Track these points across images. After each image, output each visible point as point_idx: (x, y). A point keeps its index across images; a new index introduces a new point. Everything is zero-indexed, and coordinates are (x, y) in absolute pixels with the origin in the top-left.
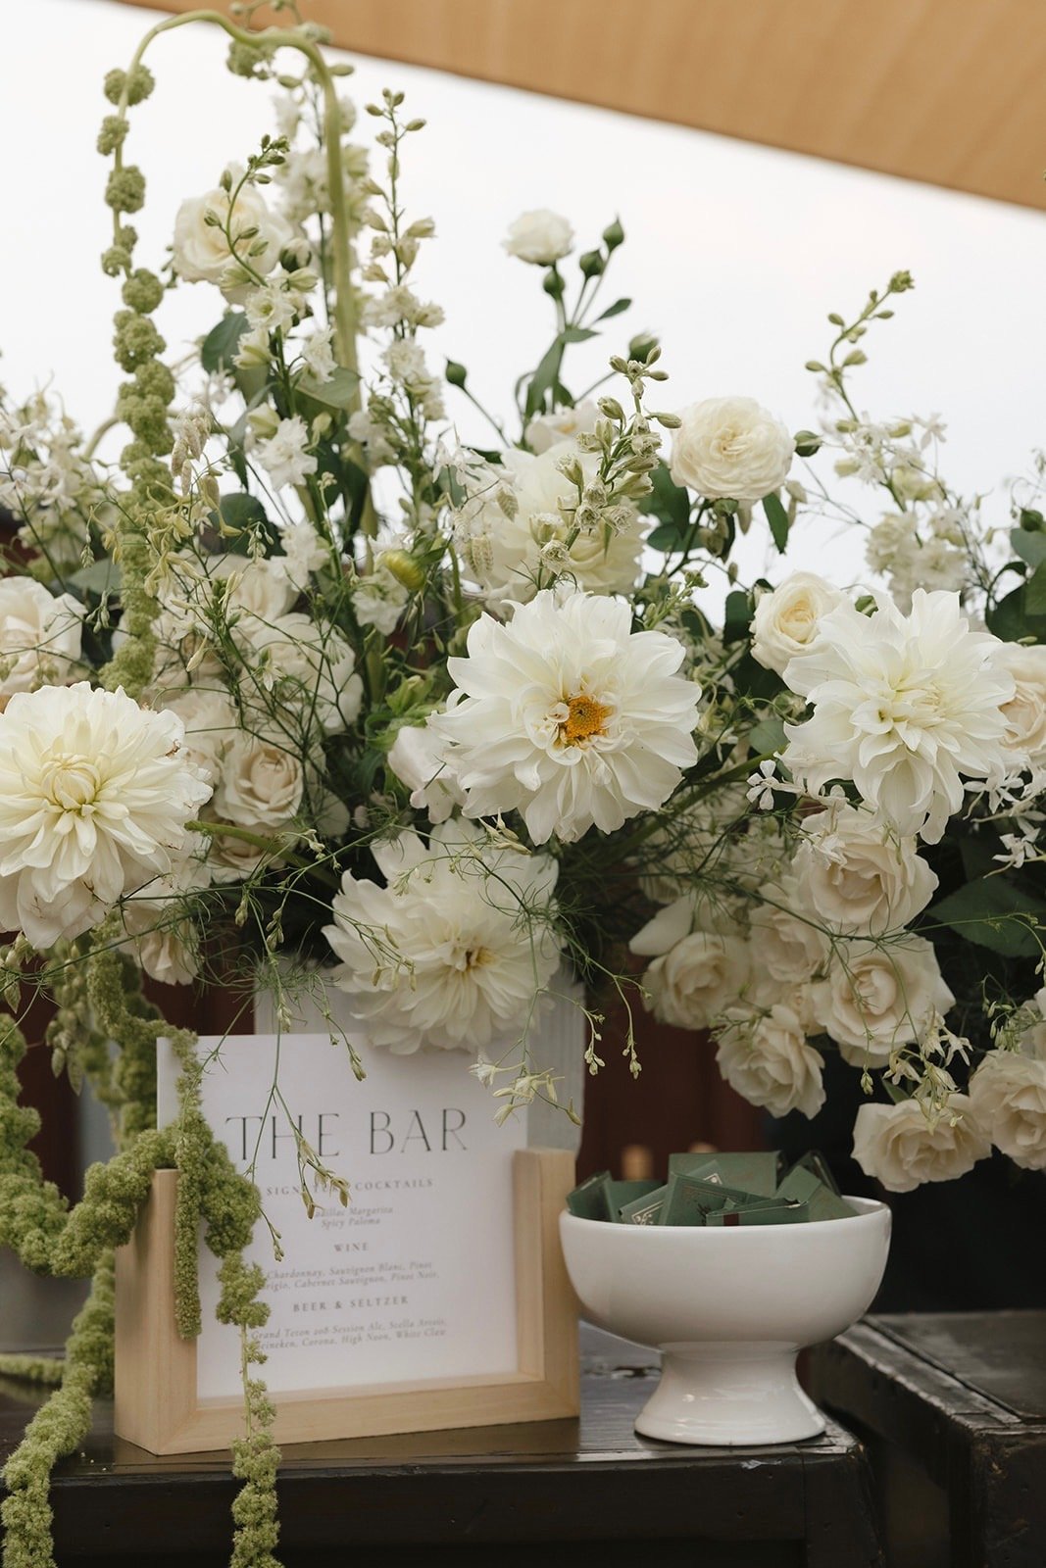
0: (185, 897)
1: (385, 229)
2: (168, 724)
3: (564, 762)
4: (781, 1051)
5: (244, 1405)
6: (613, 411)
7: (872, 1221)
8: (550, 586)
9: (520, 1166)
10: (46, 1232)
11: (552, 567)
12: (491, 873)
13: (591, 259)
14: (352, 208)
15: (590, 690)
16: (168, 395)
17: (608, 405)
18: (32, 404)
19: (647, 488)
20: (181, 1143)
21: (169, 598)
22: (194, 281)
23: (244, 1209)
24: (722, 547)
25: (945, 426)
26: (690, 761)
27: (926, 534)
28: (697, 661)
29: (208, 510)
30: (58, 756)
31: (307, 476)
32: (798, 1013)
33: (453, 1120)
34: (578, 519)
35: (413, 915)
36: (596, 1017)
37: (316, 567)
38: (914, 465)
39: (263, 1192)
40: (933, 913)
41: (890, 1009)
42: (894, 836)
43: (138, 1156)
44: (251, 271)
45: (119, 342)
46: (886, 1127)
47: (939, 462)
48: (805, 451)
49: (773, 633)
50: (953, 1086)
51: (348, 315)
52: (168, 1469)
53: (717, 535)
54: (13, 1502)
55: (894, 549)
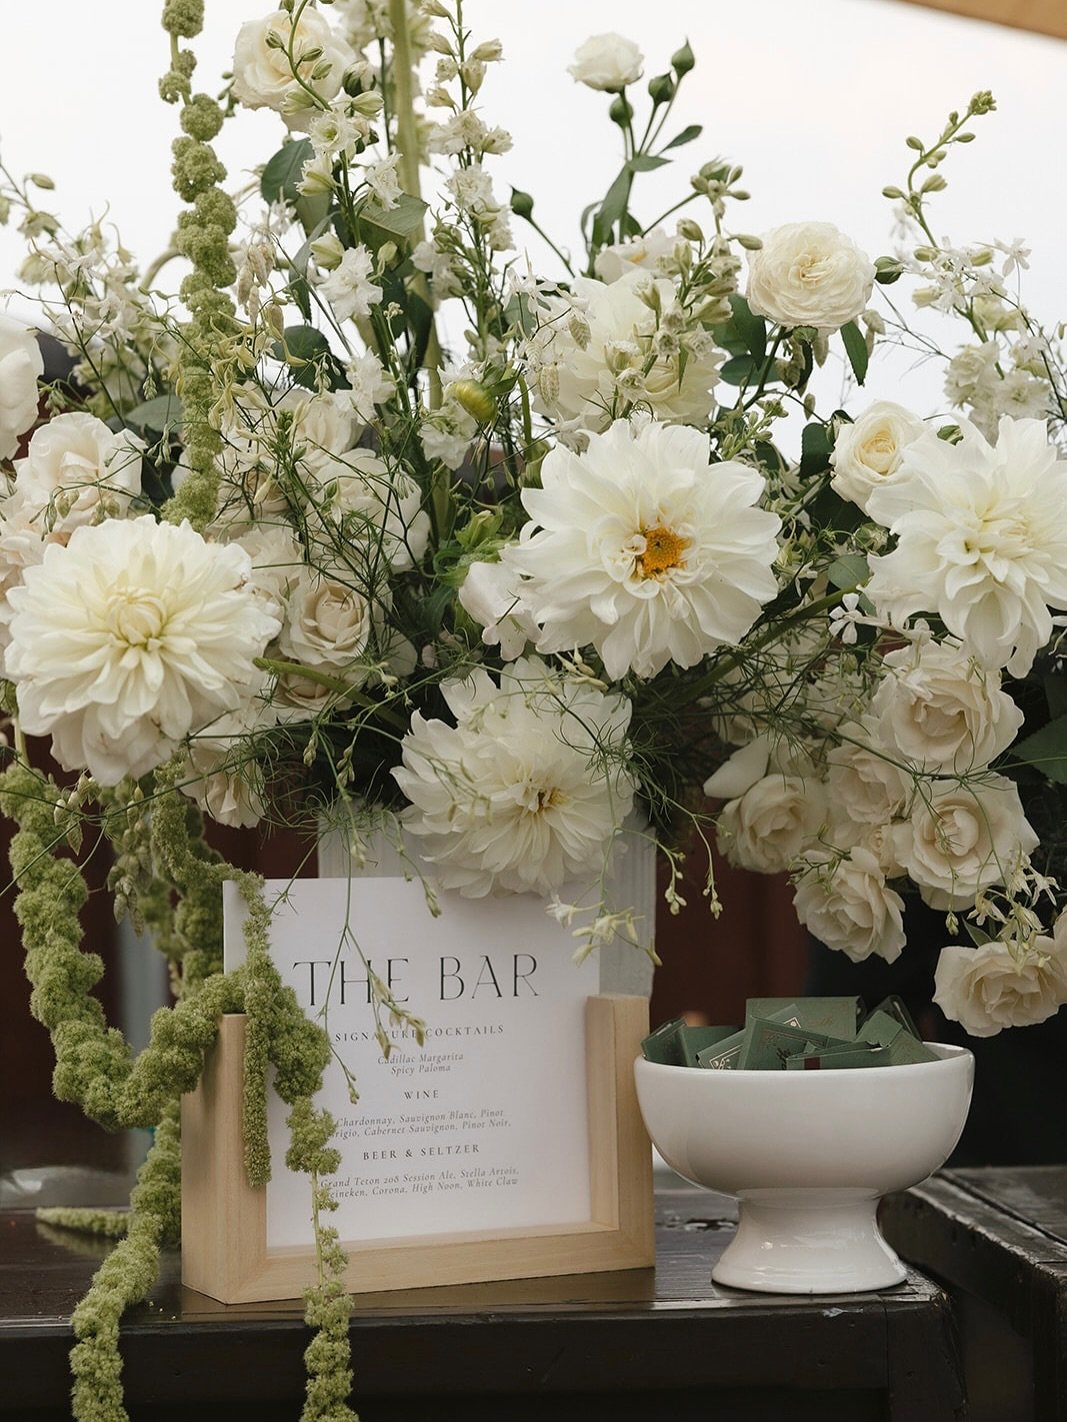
0: (251, 737)
1: (451, 53)
2: (234, 558)
3: (641, 595)
4: (861, 893)
5: (315, 1253)
6: (692, 233)
7: (955, 1065)
8: (625, 415)
9: (593, 1012)
10: (111, 1079)
11: (627, 395)
12: (566, 709)
13: (661, 84)
14: (414, 33)
15: (667, 522)
16: (228, 223)
17: (688, 226)
18: (87, 237)
19: (726, 313)
20: (250, 987)
21: (231, 433)
22: (255, 107)
23: (313, 1054)
24: (798, 379)
25: (1029, 251)
26: (770, 594)
27: (1007, 366)
28: (774, 495)
29: (272, 341)
30: (123, 590)
31: (372, 306)
32: (878, 855)
33: (525, 966)
34: (656, 344)
35: (484, 755)
36: (676, 855)
37: (382, 400)
38: (996, 293)
39: (333, 1038)
40: (1016, 752)
41: (973, 851)
42: (978, 670)
43: (204, 1001)
44: (314, 95)
45: (178, 169)
46: (969, 970)
47: (1022, 290)
48: (886, 278)
49: (853, 464)
50: (1039, 927)
51: (411, 144)
52: (237, 1317)
53: (792, 366)
54: (82, 1350)
55: (975, 380)
